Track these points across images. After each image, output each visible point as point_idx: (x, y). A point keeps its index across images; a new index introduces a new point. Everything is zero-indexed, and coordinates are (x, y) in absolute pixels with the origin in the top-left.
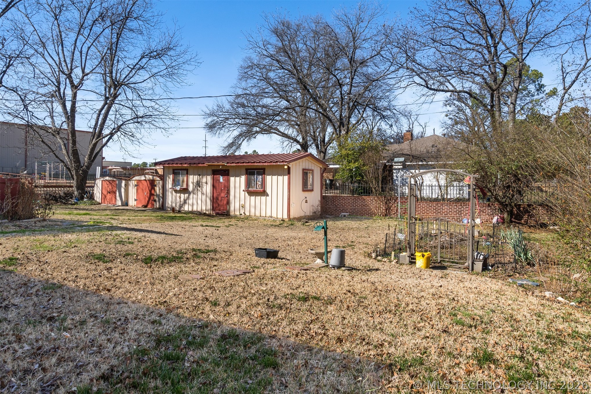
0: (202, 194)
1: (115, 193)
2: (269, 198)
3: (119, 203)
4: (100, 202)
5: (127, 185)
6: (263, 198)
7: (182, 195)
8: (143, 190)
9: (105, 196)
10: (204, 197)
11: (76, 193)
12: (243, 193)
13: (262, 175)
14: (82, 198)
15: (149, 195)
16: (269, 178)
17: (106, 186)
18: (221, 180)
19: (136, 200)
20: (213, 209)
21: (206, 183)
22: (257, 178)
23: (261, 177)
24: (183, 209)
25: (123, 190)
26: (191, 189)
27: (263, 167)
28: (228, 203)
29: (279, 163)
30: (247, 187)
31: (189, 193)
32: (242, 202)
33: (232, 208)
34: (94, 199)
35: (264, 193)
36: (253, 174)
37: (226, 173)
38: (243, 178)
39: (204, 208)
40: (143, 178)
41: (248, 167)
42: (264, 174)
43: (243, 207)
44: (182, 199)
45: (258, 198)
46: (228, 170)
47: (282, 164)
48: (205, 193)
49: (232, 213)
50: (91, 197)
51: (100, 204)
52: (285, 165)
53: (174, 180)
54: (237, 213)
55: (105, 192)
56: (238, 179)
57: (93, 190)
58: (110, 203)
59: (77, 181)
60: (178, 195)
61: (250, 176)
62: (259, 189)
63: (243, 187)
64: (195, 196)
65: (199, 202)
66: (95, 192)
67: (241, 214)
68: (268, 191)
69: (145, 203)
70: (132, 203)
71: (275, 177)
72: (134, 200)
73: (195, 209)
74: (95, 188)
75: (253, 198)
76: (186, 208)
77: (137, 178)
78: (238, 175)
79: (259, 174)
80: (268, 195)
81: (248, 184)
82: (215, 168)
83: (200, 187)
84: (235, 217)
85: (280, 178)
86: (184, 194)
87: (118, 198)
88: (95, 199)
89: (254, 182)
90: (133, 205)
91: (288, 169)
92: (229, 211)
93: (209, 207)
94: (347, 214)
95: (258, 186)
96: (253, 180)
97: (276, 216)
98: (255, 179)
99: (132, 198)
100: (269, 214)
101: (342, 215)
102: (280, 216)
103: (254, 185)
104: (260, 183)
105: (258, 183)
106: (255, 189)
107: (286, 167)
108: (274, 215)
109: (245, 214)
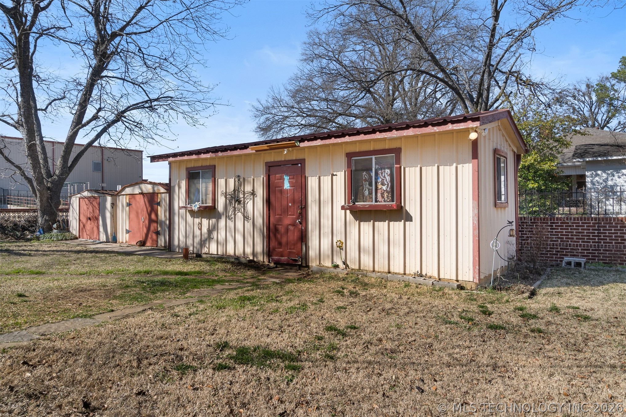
0: (246, 218)
1: (97, 219)
2: (413, 227)
3: (103, 238)
4: (78, 235)
5: (114, 205)
6: (397, 226)
7: (205, 222)
8: (137, 213)
9: (84, 226)
10: (249, 225)
11: (40, 220)
12: (339, 214)
13: (391, 166)
14: (50, 229)
15: (147, 222)
16: (411, 174)
17: (85, 207)
18: (287, 185)
19: (128, 232)
20: (269, 253)
21: (253, 194)
22: (377, 175)
23: (388, 171)
24: (205, 250)
25: (108, 215)
26: (220, 207)
27: (393, 146)
28: (303, 237)
29: (451, 127)
30: (350, 198)
31: (218, 216)
32: (339, 237)
33: (312, 253)
34: (68, 231)
35: (398, 213)
36: (367, 165)
37: (297, 167)
38: (340, 177)
39: (249, 250)
40: (137, 191)
41: (352, 150)
42: (398, 163)
43: (341, 248)
44: (205, 230)
45: (382, 226)
46: (303, 161)
47: (462, 126)
48: (251, 216)
49: (314, 264)
50: (65, 226)
51: (77, 238)
52: (467, 131)
53: (188, 192)
54: (327, 263)
55: (84, 220)
56: (326, 179)
57: (67, 216)
58: (90, 238)
59: (41, 201)
60: (197, 220)
61: (358, 171)
62: (383, 201)
63: (340, 199)
64: (231, 224)
65: (239, 238)
66: (70, 218)
67: (337, 266)
68: (412, 207)
69: (140, 238)
70: (123, 237)
71: (430, 172)
72: (125, 231)
73: (230, 251)
74: (70, 213)
75: (366, 227)
76: (213, 249)
77: (128, 190)
78: (330, 171)
80: (409, 218)
81: (354, 191)
82: (272, 159)
83: (239, 202)
84: (321, 272)
85: (447, 171)
86: (209, 218)
87: (101, 229)
88: (71, 229)
89: (371, 184)
90: (124, 242)
91: (475, 143)
92: (306, 258)
93: (259, 248)
94: (583, 260)
95: (382, 194)
96: (366, 180)
97: (436, 275)
98: (371, 177)
99: (122, 229)
100: (413, 268)
101: (569, 263)
102: (448, 274)
103: (370, 193)
104: (384, 188)
105: (380, 186)
106: (374, 203)
107: (473, 136)
108: (430, 270)
109: (347, 266)
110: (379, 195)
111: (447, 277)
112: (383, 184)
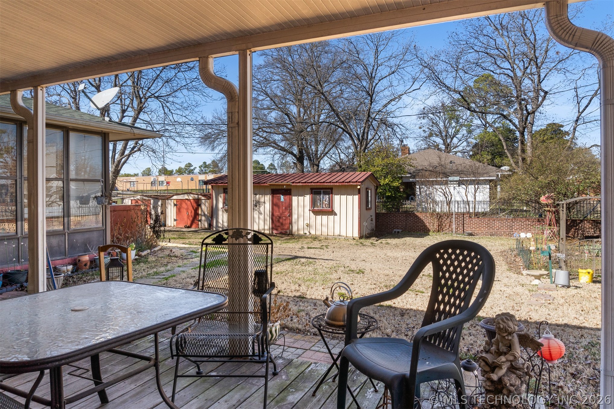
0: (260, 213)
2: (337, 218)
5: (164, 205)
6: (331, 217)
8: (185, 209)
10: (262, 217)
12: (307, 213)
13: (329, 194)
15: (193, 214)
16: (336, 198)
18: (282, 199)
19: (175, 220)
20: (272, 229)
21: (265, 203)
22: (323, 197)
23: (327, 196)
27: (330, 187)
28: (291, 223)
29: (351, 183)
30: (312, 206)
32: (307, 221)
33: (295, 229)
35: (332, 212)
36: (319, 193)
37: (288, 192)
38: (308, 198)
39: (262, 228)
40: (185, 197)
41: (313, 187)
42: (332, 193)
43: (307, 226)
45: (325, 217)
46: (290, 190)
47: (355, 184)
48: (263, 212)
49: (295, 233)
53: (225, 200)
54: (302, 232)
56: (301, 198)
61: (315, 196)
62: (325, 208)
63: (308, 206)
65: (259, 221)
67: (306, 233)
68: (336, 209)
69: (187, 224)
70: (171, 223)
71: (344, 197)
72: (173, 220)
75: (319, 217)
78: (303, 195)
79: (325, 193)
80: (336, 214)
81: (313, 203)
82: (275, 188)
83: (256, 206)
84: (300, 237)
85: (350, 197)
89: (320, 201)
90: (172, 226)
91: (359, 189)
92: (292, 231)
93: (267, 227)
94: (400, 230)
95: (325, 205)
96: (318, 199)
97: (345, 235)
98: (321, 198)
99: (171, 218)
100: (337, 233)
101: (395, 232)
102: (350, 234)
103: (320, 204)
104: (326, 203)
105: (324, 202)
106: (322, 208)
107: (359, 187)
108: (343, 233)
109: (310, 233)
110: (324, 205)
111: (349, 236)
112: (325, 201)
